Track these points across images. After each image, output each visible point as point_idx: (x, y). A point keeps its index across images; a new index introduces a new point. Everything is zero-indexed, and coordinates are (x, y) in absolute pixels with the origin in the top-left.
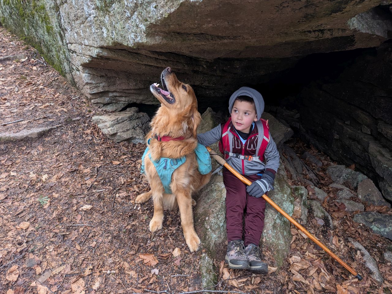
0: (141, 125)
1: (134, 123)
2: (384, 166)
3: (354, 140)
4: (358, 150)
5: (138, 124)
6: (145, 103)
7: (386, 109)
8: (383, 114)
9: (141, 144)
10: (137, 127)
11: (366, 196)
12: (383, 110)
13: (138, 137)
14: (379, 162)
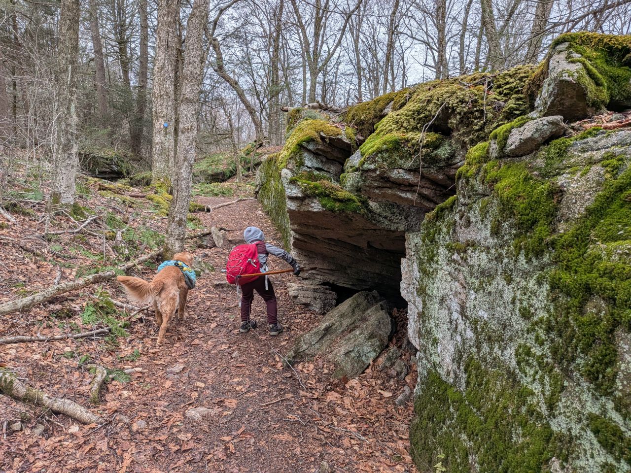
1: (317, 295)
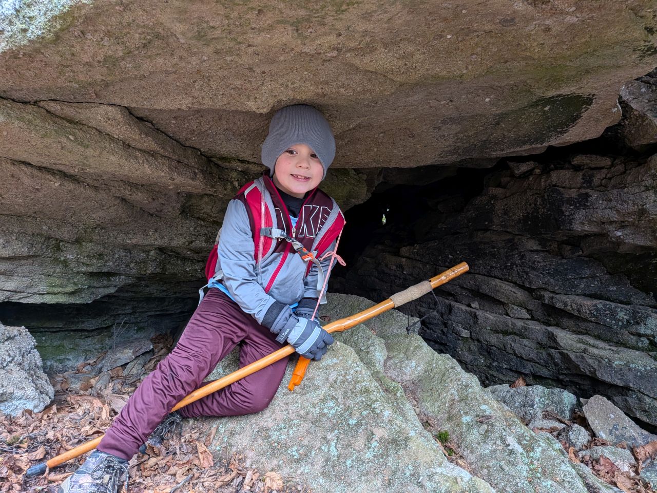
0: (18, 358)
2: (616, 365)
3: (506, 333)
4: (527, 349)
5: (12, 353)
6: (21, 301)
7: (548, 270)
8: (546, 279)
9: (30, 412)
10: (11, 362)
11: (611, 431)
12: (544, 273)
13: (19, 393)
14: (599, 359)
